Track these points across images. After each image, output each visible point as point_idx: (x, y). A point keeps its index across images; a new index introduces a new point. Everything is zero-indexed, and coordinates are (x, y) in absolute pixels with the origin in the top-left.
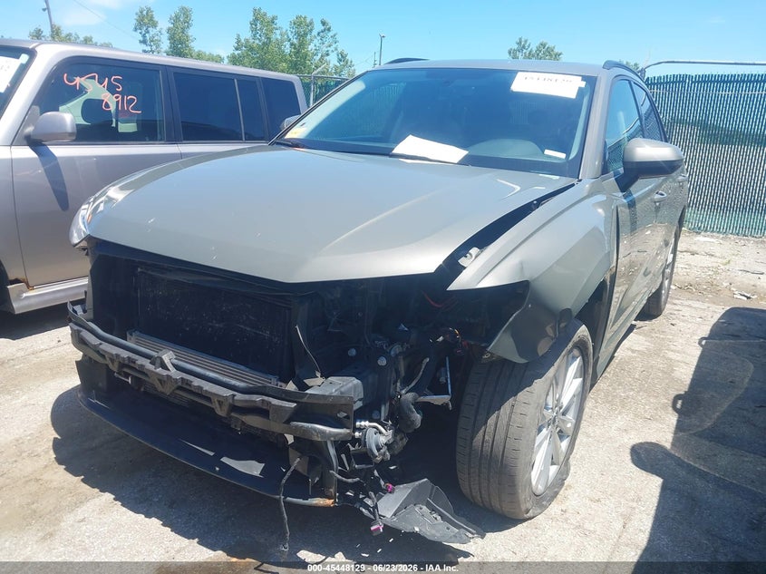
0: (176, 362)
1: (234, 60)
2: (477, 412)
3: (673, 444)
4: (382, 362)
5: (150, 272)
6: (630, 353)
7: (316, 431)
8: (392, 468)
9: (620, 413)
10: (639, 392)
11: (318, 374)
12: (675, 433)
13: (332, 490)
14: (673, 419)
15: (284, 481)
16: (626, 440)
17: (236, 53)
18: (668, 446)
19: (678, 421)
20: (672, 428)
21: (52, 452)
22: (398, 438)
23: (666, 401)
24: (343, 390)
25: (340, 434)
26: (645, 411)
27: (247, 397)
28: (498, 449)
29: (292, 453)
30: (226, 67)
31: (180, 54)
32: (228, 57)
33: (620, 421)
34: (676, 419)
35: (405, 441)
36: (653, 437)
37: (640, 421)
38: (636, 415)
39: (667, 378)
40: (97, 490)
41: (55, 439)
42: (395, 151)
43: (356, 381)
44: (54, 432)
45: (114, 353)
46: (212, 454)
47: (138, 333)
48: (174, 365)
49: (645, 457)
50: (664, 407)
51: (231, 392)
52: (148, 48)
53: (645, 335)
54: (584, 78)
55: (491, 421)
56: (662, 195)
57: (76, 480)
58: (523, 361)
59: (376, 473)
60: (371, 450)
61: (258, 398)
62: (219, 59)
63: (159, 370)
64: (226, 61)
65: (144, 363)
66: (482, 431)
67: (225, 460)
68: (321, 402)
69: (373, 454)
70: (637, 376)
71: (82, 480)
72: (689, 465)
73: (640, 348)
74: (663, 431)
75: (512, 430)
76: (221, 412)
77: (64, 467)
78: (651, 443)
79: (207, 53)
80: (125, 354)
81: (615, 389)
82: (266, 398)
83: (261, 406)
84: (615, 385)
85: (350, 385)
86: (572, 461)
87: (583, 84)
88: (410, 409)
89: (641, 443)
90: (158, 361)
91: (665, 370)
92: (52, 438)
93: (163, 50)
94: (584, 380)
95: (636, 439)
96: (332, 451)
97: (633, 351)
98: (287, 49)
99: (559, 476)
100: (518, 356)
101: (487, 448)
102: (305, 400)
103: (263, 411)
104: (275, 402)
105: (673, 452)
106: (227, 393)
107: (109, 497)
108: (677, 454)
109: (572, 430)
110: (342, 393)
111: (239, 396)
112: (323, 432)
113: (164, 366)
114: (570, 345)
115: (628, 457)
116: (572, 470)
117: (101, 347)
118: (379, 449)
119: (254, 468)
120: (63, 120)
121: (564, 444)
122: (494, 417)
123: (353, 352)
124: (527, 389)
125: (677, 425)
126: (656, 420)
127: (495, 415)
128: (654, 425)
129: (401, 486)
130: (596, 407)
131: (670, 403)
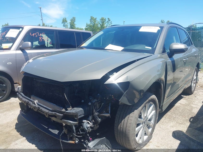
0: (38, 103)
1: (86, 29)
2: (119, 119)
3: (187, 131)
4: (90, 104)
5: (36, 80)
6: (180, 105)
7: (68, 122)
8: (98, 134)
9: (172, 122)
10: (180, 116)
11: (71, 107)
12: (188, 128)
13: (74, 139)
14: (188, 124)
15: (61, 136)
16: (172, 130)
17: (86, 27)
18: (185, 132)
19: (190, 125)
20: (188, 127)
21: (15, 126)
22: (95, 125)
23: (187, 119)
24: (77, 111)
25: (75, 123)
26: (180, 122)
27: (51, 112)
28: (124, 130)
29: (64, 128)
30: (84, 31)
31: (72, 28)
32: (85, 29)
33: (172, 124)
34: (189, 124)
35: (98, 126)
36: (180, 129)
37: (178, 124)
38: (177, 123)
39: (190, 112)
40: (22, 136)
41: (17, 123)
42: (105, 48)
43: (81, 109)
44: (17, 121)
45: (25, 100)
46: (47, 128)
47: (33, 96)
48: (37, 104)
49: (177, 135)
50: (187, 120)
51: (49, 111)
52: (65, 27)
53: (186, 100)
54: (160, 27)
55: (123, 122)
56: (186, 59)
57: (18, 134)
58: (130, 104)
59: (88, 135)
60: (85, 128)
61: (54, 113)
62: (82, 29)
63: (34, 105)
64: (84, 30)
65: (30, 103)
66: (120, 124)
67: (50, 129)
68: (69, 114)
69: (85, 129)
70: (180, 111)
71: (20, 134)
72: (190, 138)
73: (184, 103)
74: (184, 127)
75: (128, 124)
76: (47, 116)
77: (16, 130)
78: (180, 131)
79: (80, 28)
80: (27, 101)
81: (172, 115)
82: (56, 113)
83: (54, 115)
84: (173, 114)
85: (79, 110)
86: (153, 135)
87: (159, 29)
88: (96, 117)
89: (176, 131)
90: (33, 102)
91: (190, 110)
92: (16, 123)
93: (68, 28)
94: (156, 111)
95: (175, 129)
96: (74, 128)
97: (181, 104)
98: (99, 26)
99: (148, 139)
100: (129, 103)
101: (121, 129)
102: (65, 114)
103: (55, 116)
104: (58, 114)
105: (186, 134)
106: (47, 111)
107: (25, 138)
108: (187, 134)
109: (153, 126)
110: (76, 112)
111: (50, 112)
112: (70, 123)
113: (35, 104)
114: (147, 101)
115: (171, 134)
116: (153, 137)
117: (22, 99)
118: (87, 128)
119: (56, 132)
120: (28, 44)
121: (150, 130)
122: (123, 121)
123: (83, 101)
124: (133, 113)
125: (189, 126)
126: (183, 124)
127: (124, 120)
128: (182, 125)
129: (97, 139)
130: (165, 120)
131: (189, 119)
